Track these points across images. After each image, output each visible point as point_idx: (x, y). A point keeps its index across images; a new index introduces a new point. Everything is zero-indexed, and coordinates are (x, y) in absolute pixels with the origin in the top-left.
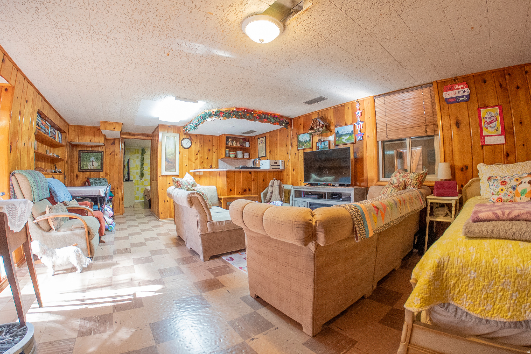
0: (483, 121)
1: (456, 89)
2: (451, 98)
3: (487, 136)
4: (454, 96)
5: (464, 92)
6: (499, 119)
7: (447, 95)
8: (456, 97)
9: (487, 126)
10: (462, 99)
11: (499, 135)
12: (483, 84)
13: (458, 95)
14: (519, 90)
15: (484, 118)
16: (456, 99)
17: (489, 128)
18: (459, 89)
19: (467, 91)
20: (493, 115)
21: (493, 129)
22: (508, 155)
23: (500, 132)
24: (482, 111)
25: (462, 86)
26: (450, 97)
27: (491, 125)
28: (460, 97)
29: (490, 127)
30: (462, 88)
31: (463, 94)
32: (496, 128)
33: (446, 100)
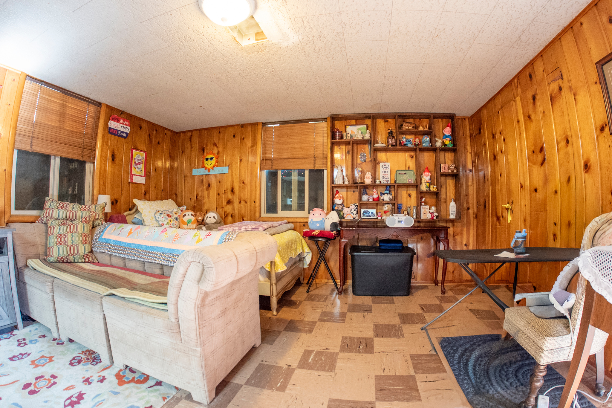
0: (133, 161)
1: (121, 123)
2: (114, 129)
3: (135, 175)
4: (117, 128)
5: (126, 129)
6: (144, 163)
7: (112, 124)
8: (118, 130)
9: (135, 167)
10: (122, 134)
11: (142, 176)
12: (139, 129)
13: (120, 129)
14: (159, 145)
15: (134, 159)
16: (118, 133)
17: (136, 168)
18: (123, 124)
19: (128, 130)
20: (141, 158)
21: (139, 170)
22: (145, 194)
23: (143, 174)
24: (135, 152)
25: (126, 122)
26: (114, 127)
27: (138, 166)
28: (122, 132)
29: (138, 167)
30: (126, 125)
31: (124, 130)
32: (141, 170)
33: (110, 129)
